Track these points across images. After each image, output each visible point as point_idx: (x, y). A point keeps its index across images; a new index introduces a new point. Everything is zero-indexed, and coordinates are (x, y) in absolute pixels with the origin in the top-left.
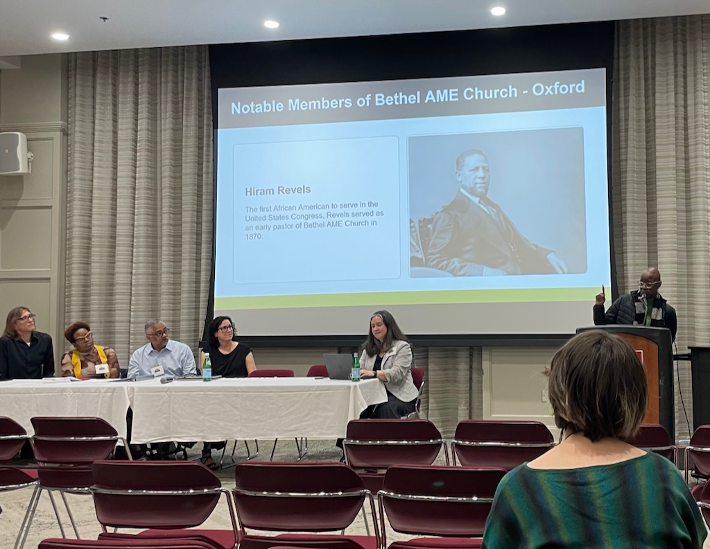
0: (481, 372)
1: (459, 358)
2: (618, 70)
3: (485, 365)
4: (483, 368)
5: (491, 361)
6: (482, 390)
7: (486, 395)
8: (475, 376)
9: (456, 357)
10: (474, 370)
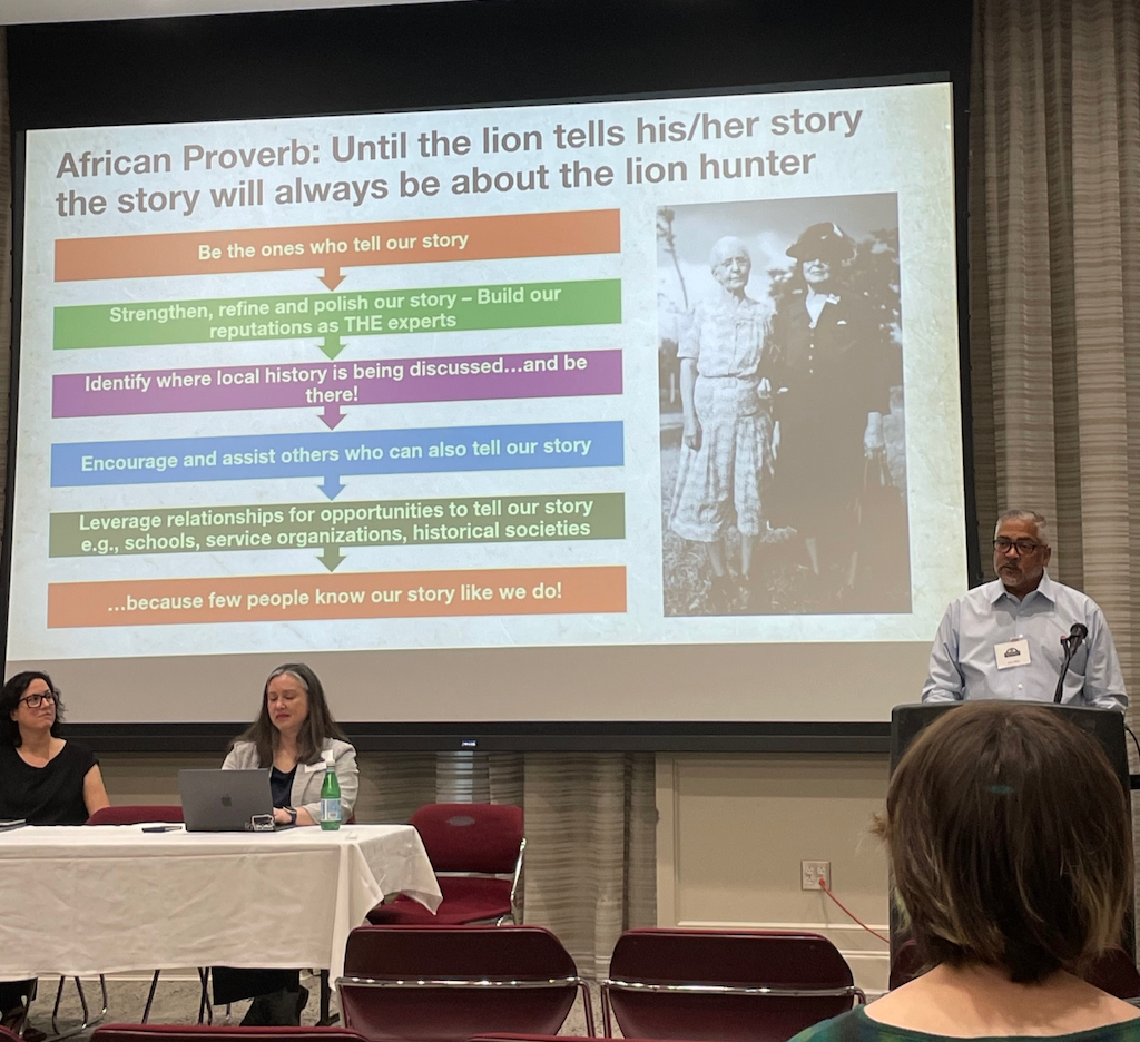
0: (653, 815)
1: (598, 779)
2: (983, 87)
3: (663, 797)
4: (657, 806)
5: (676, 788)
6: (654, 861)
7: (664, 873)
8: (637, 826)
9: (590, 778)
10: (637, 812)
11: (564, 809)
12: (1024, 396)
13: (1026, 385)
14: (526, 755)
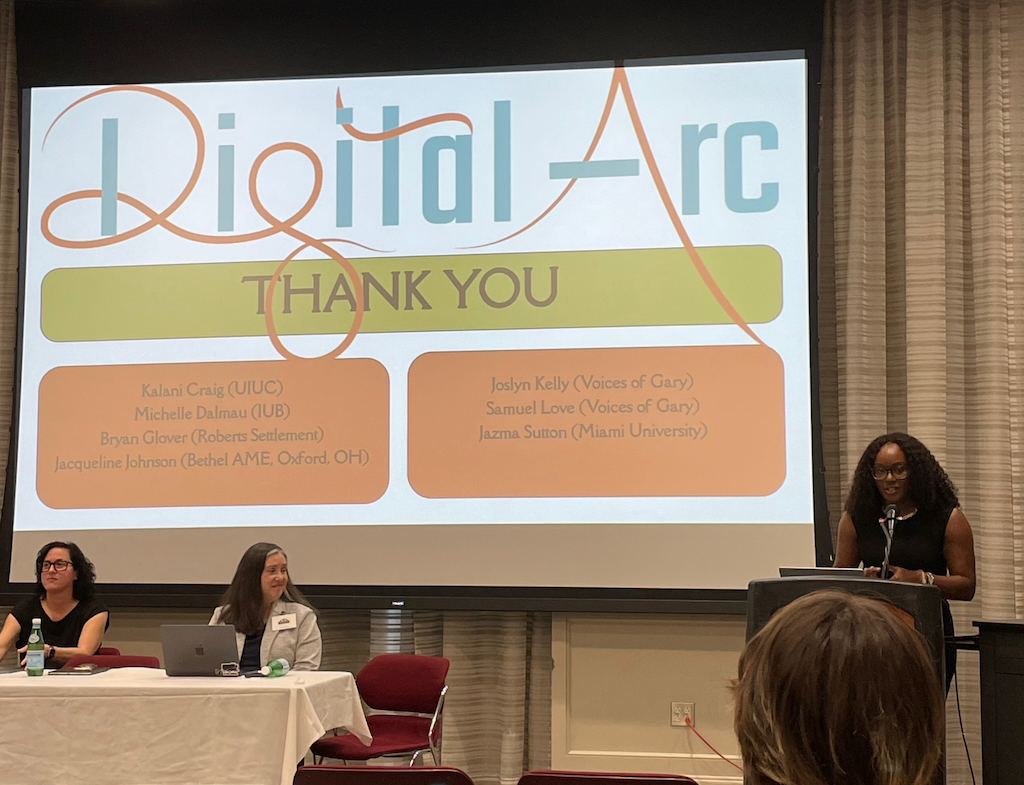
0: (549, 664)
1: (504, 633)
2: (832, 63)
3: (558, 649)
4: (553, 657)
5: (569, 641)
6: (550, 700)
7: (558, 710)
8: (536, 672)
9: (498, 633)
10: (535, 659)
11: (476, 658)
12: (863, 322)
13: (865, 313)
14: (445, 613)
